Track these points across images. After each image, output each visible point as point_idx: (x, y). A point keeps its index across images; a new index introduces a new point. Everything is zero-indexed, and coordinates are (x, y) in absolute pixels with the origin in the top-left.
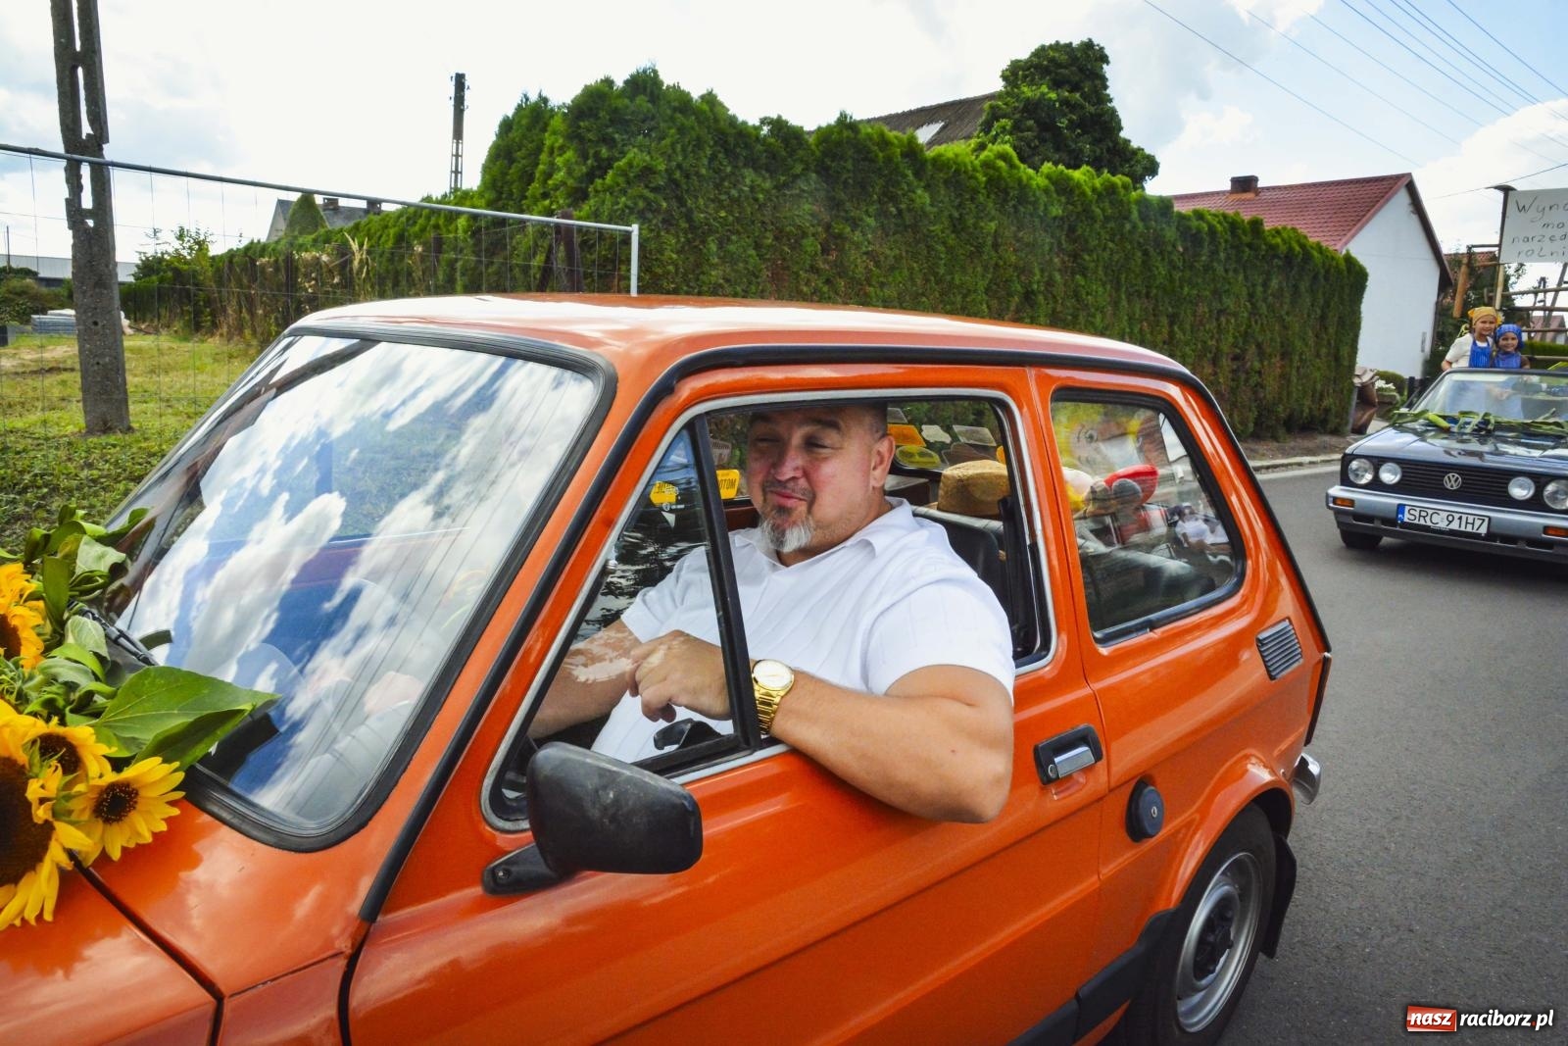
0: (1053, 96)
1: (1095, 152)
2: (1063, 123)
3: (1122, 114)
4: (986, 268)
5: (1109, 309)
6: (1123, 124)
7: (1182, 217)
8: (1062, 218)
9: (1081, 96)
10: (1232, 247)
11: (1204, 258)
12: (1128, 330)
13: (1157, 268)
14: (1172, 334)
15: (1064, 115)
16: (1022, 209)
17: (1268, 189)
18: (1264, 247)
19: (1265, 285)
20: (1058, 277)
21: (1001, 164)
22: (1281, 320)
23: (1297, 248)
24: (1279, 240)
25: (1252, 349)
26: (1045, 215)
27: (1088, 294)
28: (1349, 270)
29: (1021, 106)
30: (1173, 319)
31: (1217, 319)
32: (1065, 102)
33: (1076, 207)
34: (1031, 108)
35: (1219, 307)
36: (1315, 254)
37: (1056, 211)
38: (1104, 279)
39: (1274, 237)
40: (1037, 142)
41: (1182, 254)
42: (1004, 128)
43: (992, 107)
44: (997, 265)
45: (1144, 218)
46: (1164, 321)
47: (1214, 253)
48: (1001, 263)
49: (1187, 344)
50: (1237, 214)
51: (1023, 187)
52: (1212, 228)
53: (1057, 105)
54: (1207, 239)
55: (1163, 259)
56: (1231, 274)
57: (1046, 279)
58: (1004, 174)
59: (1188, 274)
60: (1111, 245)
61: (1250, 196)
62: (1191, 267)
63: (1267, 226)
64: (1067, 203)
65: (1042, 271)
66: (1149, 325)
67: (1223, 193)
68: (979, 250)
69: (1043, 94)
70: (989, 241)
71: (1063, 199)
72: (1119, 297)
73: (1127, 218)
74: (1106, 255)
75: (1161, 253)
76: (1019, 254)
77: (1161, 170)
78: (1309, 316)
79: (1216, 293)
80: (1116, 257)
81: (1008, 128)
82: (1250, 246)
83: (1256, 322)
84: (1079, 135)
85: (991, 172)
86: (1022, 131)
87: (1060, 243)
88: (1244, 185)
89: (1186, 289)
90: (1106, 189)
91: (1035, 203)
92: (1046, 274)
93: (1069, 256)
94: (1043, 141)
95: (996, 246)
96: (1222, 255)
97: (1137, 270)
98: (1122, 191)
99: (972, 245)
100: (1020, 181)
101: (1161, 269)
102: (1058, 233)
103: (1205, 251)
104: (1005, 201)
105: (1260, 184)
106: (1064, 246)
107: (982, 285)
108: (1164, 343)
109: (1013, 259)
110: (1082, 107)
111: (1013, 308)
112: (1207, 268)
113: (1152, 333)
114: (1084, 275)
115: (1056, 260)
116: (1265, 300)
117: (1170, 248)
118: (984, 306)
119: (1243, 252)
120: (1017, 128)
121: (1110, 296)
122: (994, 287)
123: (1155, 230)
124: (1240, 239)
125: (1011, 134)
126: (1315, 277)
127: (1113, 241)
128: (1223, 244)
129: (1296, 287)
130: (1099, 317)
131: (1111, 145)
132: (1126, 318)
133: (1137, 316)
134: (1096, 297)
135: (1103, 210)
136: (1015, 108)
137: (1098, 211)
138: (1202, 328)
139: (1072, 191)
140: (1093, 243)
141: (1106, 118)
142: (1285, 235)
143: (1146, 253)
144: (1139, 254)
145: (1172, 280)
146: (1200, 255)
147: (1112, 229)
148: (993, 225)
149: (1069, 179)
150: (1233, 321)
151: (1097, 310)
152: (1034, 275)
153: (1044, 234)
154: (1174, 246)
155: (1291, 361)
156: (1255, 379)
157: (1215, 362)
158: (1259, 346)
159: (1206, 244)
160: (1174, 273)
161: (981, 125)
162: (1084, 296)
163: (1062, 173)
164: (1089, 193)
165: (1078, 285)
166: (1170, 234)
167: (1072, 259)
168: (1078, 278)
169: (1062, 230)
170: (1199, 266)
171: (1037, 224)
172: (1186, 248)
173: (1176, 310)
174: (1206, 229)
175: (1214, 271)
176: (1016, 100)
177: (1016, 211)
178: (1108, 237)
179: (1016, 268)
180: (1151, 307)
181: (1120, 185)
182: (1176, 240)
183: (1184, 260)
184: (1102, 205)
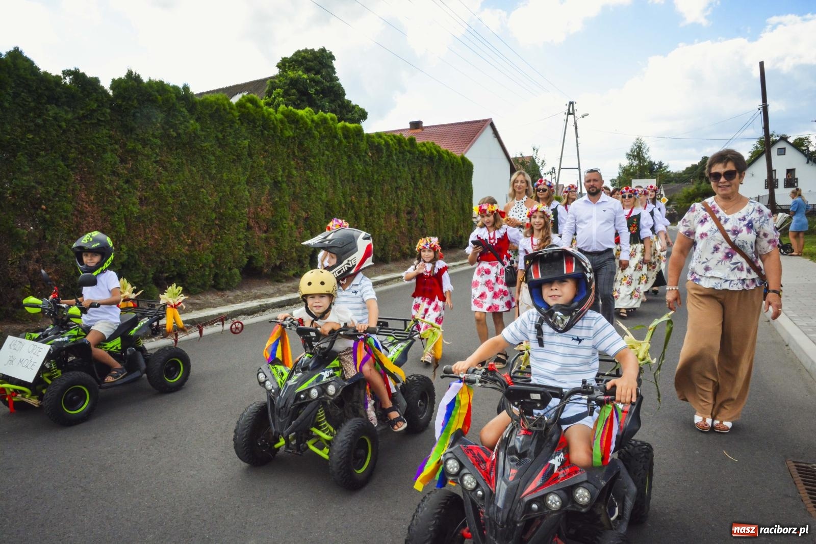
0: (305, 76)
1: (331, 107)
2: (312, 91)
3: (343, 86)
4: (245, 169)
5: (331, 191)
6: (346, 92)
7: (369, 136)
8: (294, 138)
9: (321, 77)
10: (400, 153)
11: (384, 159)
12: (343, 201)
13: (357, 165)
14: (370, 202)
15: (313, 87)
16: (266, 132)
17: (427, 127)
18: (417, 152)
19: (420, 172)
20: (294, 172)
22: (431, 191)
23: (435, 153)
24: (425, 149)
25: (418, 207)
26: (282, 136)
27: (315, 182)
28: (464, 164)
29: (288, 82)
30: (370, 194)
31: (396, 192)
32: (312, 80)
33: (302, 130)
34: (294, 83)
35: (396, 185)
36: (445, 155)
37: (289, 133)
38: (325, 172)
39: (422, 147)
40: (299, 102)
41: (371, 157)
42: (279, 93)
43: (271, 82)
44: (252, 166)
45: (346, 137)
46: (365, 194)
47: (390, 156)
48: (255, 165)
49: (380, 206)
51: (266, 120)
52: (387, 142)
53: (308, 81)
54: (384, 148)
55: (360, 160)
56: (401, 167)
57: (287, 174)
59: (376, 168)
60: (327, 153)
61: (419, 131)
62: (377, 164)
63: (418, 141)
64: (296, 128)
65: (284, 170)
66: (356, 197)
67: (406, 129)
68: (239, 157)
69: (299, 75)
70: (246, 153)
71: (293, 126)
72: (335, 182)
73: (336, 137)
74: (325, 158)
75: (358, 157)
76: (267, 159)
77: (368, 116)
78: (446, 188)
79: (393, 177)
80: (331, 160)
81: (281, 93)
82: (409, 152)
83: (418, 193)
84: (322, 98)
86: (289, 95)
87: (294, 153)
88: (416, 125)
89: (376, 177)
90: (321, 121)
91: (275, 128)
92: (287, 171)
93: (301, 159)
94: (302, 101)
95: (250, 155)
96: (395, 157)
97: (346, 167)
98: (331, 122)
99: (234, 155)
101: (359, 166)
102: (292, 146)
103: (384, 155)
104: (254, 127)
105: (424, 125)
106: (297, 154)
107: (243, 179)
108: (366, 207)
109: (263, 162)
110: (322, 83)
111: (267, 191)
112: (387, 164)
113: (358, 202)
114: (312, 171)
115: (292, 163)
116: (421, 180)
117: (364, 154)
118: (247, 193)
119: (407, 155)
120: (286, 94)
121: (330, 182)
122: (252, 180)
123: (353, 144)
124: (403, 148)
125: (283, 97)
126: (447, 167)
127: (328, 151)
128: (394, 151)
129: (437, 173)
130: (324, 194)
131: (340, 103)
132: (341, 194)
133: (348, 193)
134: (321, 183)
135: (320, 133)
136: (285, 83)
137: (316, 132)
138: (387, 198)
139: (298, 121)
140: (316, 151)
141: (336, 88)
142: (428, 145)
143: (349, 157)
144: (345, 158)
145: (367, 172)
146: (382, 158)
147: (326, 143)
148: (246, 142)
149: (297, 114)
150: (405, 192)
151: (323, 190)
152: (278, 172)
153: (281, 147)
154: (366, 153)
155: (439, 212)
156: (420, 223)
157: (397, 215)
158: (421, 206)
159: (385, 151)
160: (367, 167)
161: (267, 92)
162: (313, 183)
163: (291, 110)
164: (309, 123)
165: (309, 177)
166: (363, 145)
167: (303, 162)
168: (308, 172)
169: (295, 144)
170: (382, 163)
171: (278, 141)
172: (373, 154)
173: (371, 188)
174: (383, 143)
175: (391, 166)
176: (286, 79)
177: (263, 134)
178: (324, 148)
179: (266, 168)
180: (356, 187)
181: (329, 118)
182: (366, 149)
183: (373, 161)
184: (319, 130)
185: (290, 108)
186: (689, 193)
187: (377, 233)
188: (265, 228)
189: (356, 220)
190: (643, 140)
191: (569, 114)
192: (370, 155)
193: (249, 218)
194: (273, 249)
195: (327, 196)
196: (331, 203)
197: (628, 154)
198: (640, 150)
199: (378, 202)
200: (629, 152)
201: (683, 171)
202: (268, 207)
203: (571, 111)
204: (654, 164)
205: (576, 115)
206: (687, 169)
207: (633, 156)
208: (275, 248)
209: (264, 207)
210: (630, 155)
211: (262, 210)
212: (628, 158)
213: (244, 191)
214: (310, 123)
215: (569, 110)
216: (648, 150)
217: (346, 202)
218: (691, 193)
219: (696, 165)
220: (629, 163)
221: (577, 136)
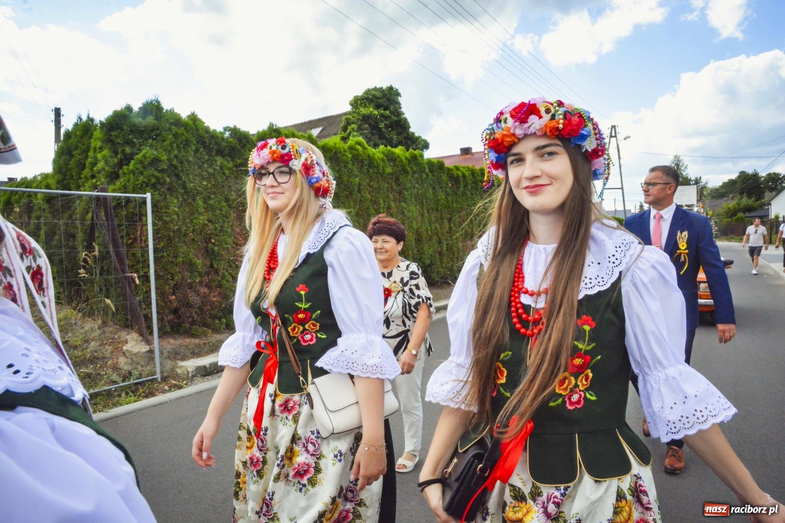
0: (376, 112)
1: (398, 139)
2: (382, 125)
3: (409, 120)
4: (355, 203)
5: (420, 219)
6: (411, 125)
7: (449, 169)
8: (392, 174)
9: (389, 112)
10: (473, 183)
11: (461, 189)
12: (429, 228)
13: (440, 195)
14: (450, 229)
15: (382, 122)
16: (371, 170)
17: (477, 153)
20: (392, 204)
21: (358, 147)
26: (384, 173)
27: (408, 212)
29: (361, 118)
30: (450, 220)
32: (382, 116)
33: (398, 167)
34: (366, 118)
37: (389, 170)
38: (416, 203)
40: (370, 135)
41: (451, 188)
42: (353, 129)
43: (346, 119)
44: (361, 201)
45: (431, 171)
46: (446, 221)
47: (466, 186)
48: (363, 199)
50: (473, 166)
51: (371, 159)
52: (463, 174)
53: (379, 117)
54: (462, 179)
55: (442, 191)
57: (386, 206)
58: (361, 152)
59: (455, 197)
60: (417, 185)
61: (469, 156)
62: (456, 194)
64: (394, 166)
65: (384, 202)
66: (439, 224)
67: (457, 155)
68: (351, 193)
69: (371, 112)
70: (356, 188)
71: (392, 164)
72: (423, 212)
73: (423, 171)
74: (416, 190)
75: (441, 188)
76: (372, 194)
77: (430, 146)
80: (420, 192)
81: (355, 129)
84: (390, 131)
85: (354, 152)
86: (362, 130)
87: (392, 187)
88: (466, 151)
89: (455, 205)
90: (412, 157)
91: (378, 167)
92: (387, 203)
93: (397, 193)
94: (373, 134)
95: (359, 191)
96: (470, 187)
97: (431, 197)
98: (420, 158)
99: (347, 191)
100: (369, 156)
101: (442, 196)
102: (390, 181)
103: (462, 186)
104: (362, 166)
105: (473, 151)
106: (394, 187)
108: (447, 233)
109: (369, 197)
110: (390, 117)
112: (464, 194)
113: (441, 228)
114: (405, 202)
115: (391, 195)
117: (445, 185)
119: (479, 185)
120: (360, 128)
121: (419, 212)
122: (361, 212)
123: (437, 177)
124: (476, 178)
125: (357, 132)
127: (418, 184)
128: (469, 182)
130: (415, 222)
131: (406, 135)
132: (428, 222)
133: (433, 220)
134: (412, 213)
135: (412, 168)
136: (358, 119)
137: (409, 168)
139: (395, 160)
140: (408, 185)
141: (403, 122)
143: (434, 188)
144: (431, 189)
145: (448, 202)
146: (459, 188)
147: (417, 177)
148: (357, 180)
149: (394, 153)
151: (413, 219)
152: (381, 204)
153: (383, 182)
154: (447, 184)
159: (462, 182)
160: (448, 197)
161: (342, 128)
162: (406, 213)
163: (389, 150)
164: (404, 160)
165: (403, 207)
166: (445, 178)
167: (399, 194)
168: (403, 204)
169: (392, 180)
170: (459, 193)
171: (380, 177)
172: (452, 185)
173: (451, 216)
174: (461, 175)
177: (368, 171)
178: (415, 182)
179: (371, 201)
180: (439, 215)
181: (418, 155)
182: (447, 181)
183: (452, 191)
184: (410, 165)
186: (729, 208)
187: (456, 256)
189: (439, 245)
190: (681, 158)
191: (611, 136)
195: (416, 224)
196: (420, 231)
201: (720, 187)
203: (613, 134)
204: (691, 178)
205: (618, 137)
206: (724, 183)
215: (611, 133)
216: (686, 167)
217: (431, 229)
218: (732, 209)
219: (733, 180)
221: (619, 158)
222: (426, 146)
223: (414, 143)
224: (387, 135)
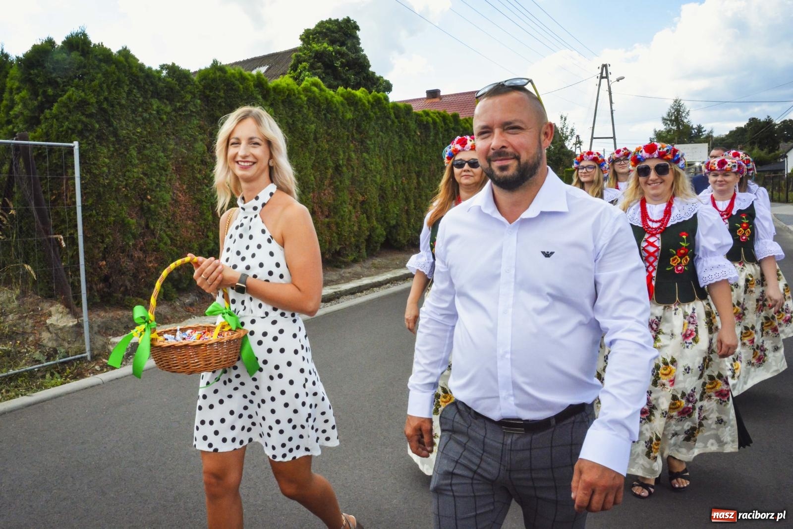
0: (331, 49)
1: (356, 79)
2: (338, 64)
3: (369, 58)
4: (311, 153)
5: (384, 172)
7: (418, 115)
8: (353, 120)
9: (346, 48)
10: (445, 131)
11: (431, 138)
12: (395, 183)
13: (408, 145)
14: (419, 183)
15: (338, 59)
16: (329, 115)
17: (446, 96)
18: (461, 129)
20: (353, 155)
21: (315, 89)
24: (468, 125)
26: (343, 118)
27: (371, 164)
29: (313, 55)
30: (418, 174)
32: (338, 52)
33: (360, 112)
34: (319, 56)
37: (349, 116)
38: (379, 154)
39: (465, 123)
40: (324, 75)
41: (420, 136)
42: (304, 68)
43: (297, 56)
44: (317, 151)
45: (397, 117)
46: (414, 175)
47: (436, 134)
48: (320, 149)
50: (445, 111)
51: (329, 102)
52: (433, 119)
53: (334, 54)
54: (432, 126)
55: (410, 140)
57: (347, 157)
58: (317, 95)
59: (424, 147)
60: (381, 133)
61: (437, 100)
62: (425, 144)
63: (461, 118)
64: (355, 110)
65: (344, 152)
66: (406, 179)
67: (425, 98)
68: (306, 142)
69: (325, 48)
70: (312, 136)
71: (352, 108)
72: (388, 164)
73: (389, 117)
74: (379, 139)
75: (408, 136)
76: (330, 143)
77: (393, 88)
80: (385, 141)
81: (307, 68)
82: (453, 129)
84: (347, 70)
85: (309, 94)
86: (315, 69)
87: (353, 136)
88: (433, 94)
89: (424, 157)
90: (375, 101)
91: (337, 112)
92: (347, 154)
93: (358, 142)
94: (328, 73)
95: (316, 139)
96: (441, 136)
97: (397, 147)
98: (384, 102)
99: (301, 140)
100: (327, 99)
101: (410, 146)
102: (351, 128)
103: (432, 134)
104: (319, 111)
105: (442, 94)
106: (356, 136)
107: (310, 164)
108: (416, 189)
109: (327, 146)
110: (348, 55)
111: (329, 176)
112: (434, 143)
113: (408, 184)
114: (368, 153)
115: (351, 145)
117: (413, 134)
118: (312, 177)
119: (451, 133)
120: (312, 67)
121: (384, 164)
122: (317, 164)
123: (404, 124)
124: (448, 125)
125: (309, 71)
128: (441, 129)
130: (378, 177)
131: (365, 75)
132: (393, 176)
133: (399, 174)
134: (376, 165)
135: (375, 113)
136: (310, 56)
137: (372, 114)
138: (434, 178)
139: (357, 103)
140: (372, 133)
141: (361, 60)
143: (400, 137)
144: (397, 138)
145: (416, 152)
146: (429, 136)
147: (381, 124)
148: (313, 126)
149: (355, 96)
151: (377, 173)
152: (340, 155)
153: (343, 130)
154: (415, 132)
159: (432, 130)
160: (417, 147)
161: (291, 66)
162: (369, 165)
163: (350, 93)
165: (365, 159)
166: (413, 125)
167: (360, 144)
168: (365, 154)
169: (353, 126)
170: (429, 142)
171: (339, 124)
172: (421, 133)
173: (420, 169)
174: (431, 121)
175: (438, 144)
176: (311, 52)
177: (326, 117)
178: (379, 129)
179: (329, 151)
180: (406, 168)
182: (416, 128)
183: (421, 140)
184: (374, 110)
185: (349, 89)
188: (327, 213)
189: (406, 202)
190: (682, 102)
191: (602, 77)
192: (419, 134)
193: (314, 203)
194: (335, 234)
195: (381, 178)
196: (384, 186)
197: (664, 119)
198: (678, 114)
199: (425, 182)
200: (665, 116)
201: (727, 136)
202: (330, 191)
203: (604, 75)
204: (692, 128)
205: (610, 79)
206: (731, 132)
207: (671, 121)
208: (336, 233)
209: (326, 191)
210: (667, 120)
211: (325, 194)
212: (664, 122)
213: (310, 176)
214: (367, 104)
215: (602, 73)
216: (688, 113)
217: (397, 185)
219: (741, 128)
220: (666, 129)
221: (611, 102)
222: (388, 87)
223: (375, 84)
224: (343, 75)
